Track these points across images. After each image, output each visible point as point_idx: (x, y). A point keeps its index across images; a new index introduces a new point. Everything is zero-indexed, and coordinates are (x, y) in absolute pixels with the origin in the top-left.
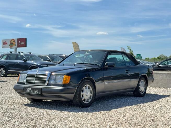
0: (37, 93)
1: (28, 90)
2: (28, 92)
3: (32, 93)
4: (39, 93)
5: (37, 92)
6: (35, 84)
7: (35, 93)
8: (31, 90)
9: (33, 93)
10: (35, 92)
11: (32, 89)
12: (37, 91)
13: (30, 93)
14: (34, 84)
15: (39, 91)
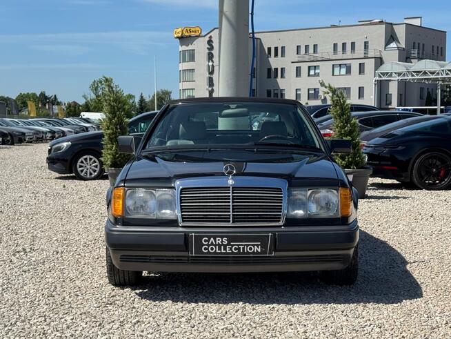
0: (257, 253)
1: (209, 245)
2: (209, 253)
3: (232, 253)
4: (263, 252)
5: (258, 249)
6: (233, 222)
7: (248, 253)
8: (228, 244)
9: (239, 253)
10: (247, 249)
11: (229, 241)
12: (257, 245)
13: (221, 253)
14: (230, 224)
15: (264, 246)
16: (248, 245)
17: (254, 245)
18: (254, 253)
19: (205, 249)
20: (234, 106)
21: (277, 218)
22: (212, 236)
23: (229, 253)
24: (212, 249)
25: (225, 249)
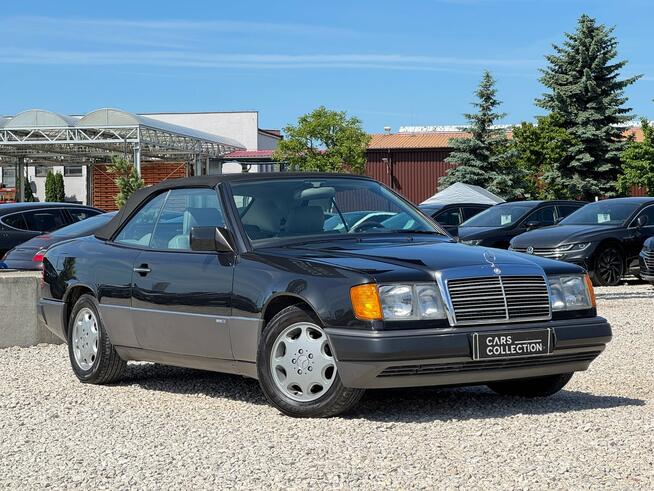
0: (539, 352)
1: (493, 346)
2: (494, 356)
3: (517, 354)
4: (545, 351)
5: (539, 347)
6: (510, 317)
7: (531, 353)
8: (513, 344)
9: (523, 353)
10: (530, 349)
11: (513, 340)
12: (539, 343)
13: (506, 355)
14: (507, 320)
15: (544, 343)
16: (530, 344)
17: (535, 343)
18: (536, 352)
19: (490, 351)
20: (318, 184)
21: (544, 312)
22: (496, 335)
23: (514, 355)
24: (497, 350)
25: (510, 350)
